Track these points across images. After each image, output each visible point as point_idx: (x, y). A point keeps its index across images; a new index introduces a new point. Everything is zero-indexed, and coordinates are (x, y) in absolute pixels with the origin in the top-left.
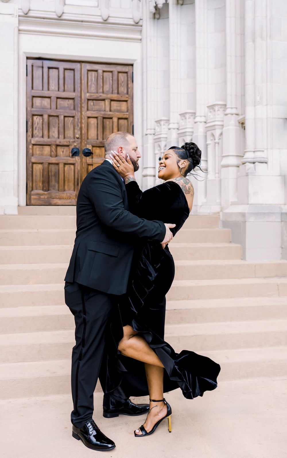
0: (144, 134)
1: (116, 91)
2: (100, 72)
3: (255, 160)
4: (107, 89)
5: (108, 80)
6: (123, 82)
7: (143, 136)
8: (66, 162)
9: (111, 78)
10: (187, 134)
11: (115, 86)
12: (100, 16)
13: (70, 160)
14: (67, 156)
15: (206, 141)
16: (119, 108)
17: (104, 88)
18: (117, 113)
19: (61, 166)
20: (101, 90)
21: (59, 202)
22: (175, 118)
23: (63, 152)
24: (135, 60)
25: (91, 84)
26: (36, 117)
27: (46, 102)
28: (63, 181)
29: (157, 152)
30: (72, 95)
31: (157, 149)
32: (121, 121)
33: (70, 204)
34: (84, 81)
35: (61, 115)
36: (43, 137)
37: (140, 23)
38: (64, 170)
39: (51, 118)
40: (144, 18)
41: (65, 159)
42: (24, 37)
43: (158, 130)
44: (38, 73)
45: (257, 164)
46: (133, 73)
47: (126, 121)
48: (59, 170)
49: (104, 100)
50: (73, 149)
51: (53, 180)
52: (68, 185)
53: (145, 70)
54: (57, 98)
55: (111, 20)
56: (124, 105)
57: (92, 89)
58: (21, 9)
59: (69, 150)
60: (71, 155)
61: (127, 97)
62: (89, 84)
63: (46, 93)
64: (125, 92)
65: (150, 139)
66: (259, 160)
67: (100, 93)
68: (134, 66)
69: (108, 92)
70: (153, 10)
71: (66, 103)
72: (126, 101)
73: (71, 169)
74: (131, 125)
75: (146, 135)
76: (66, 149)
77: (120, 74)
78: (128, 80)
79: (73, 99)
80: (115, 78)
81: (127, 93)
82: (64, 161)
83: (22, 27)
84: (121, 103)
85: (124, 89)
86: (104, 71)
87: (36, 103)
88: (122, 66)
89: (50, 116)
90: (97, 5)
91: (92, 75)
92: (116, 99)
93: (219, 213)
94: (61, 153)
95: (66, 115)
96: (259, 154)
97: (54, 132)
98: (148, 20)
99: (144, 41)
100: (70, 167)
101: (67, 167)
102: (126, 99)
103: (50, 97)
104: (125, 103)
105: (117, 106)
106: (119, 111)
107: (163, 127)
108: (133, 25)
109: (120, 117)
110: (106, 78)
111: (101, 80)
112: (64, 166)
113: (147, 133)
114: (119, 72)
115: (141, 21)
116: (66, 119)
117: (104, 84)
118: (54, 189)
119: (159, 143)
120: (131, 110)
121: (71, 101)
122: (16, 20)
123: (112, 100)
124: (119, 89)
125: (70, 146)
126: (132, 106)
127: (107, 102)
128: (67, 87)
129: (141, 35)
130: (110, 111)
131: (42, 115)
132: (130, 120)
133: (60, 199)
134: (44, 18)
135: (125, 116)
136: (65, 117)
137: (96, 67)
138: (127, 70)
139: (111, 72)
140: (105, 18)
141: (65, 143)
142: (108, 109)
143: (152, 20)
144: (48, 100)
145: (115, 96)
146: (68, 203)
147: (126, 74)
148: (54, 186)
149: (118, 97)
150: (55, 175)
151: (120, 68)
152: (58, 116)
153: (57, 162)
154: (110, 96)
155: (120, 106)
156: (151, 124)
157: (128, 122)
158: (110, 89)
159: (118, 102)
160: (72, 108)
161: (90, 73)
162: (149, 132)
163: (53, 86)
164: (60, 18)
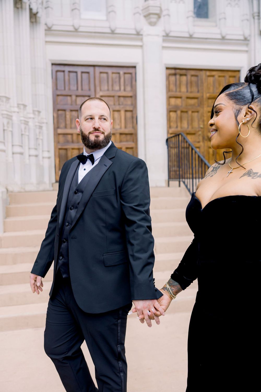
2: (217, 77)
5: (222, 83)
9: (224, 82)
12: (220, 34)
17: (219, 89)
20: (217, 91)
24: (242, 67)
26: (172, 112)
27: (179, 101)
30: (197, 95)
34: (205, 85)
35: (189, 110)
36: (177, 127)
37: (248, 39)
39: (183, 114)
44: (172, 79)
54: (187, 98)
55: (227, 37)
57: (211, 90)
58: (164, 31)
62: (209, 86)
63: (178, 94)
67: (217, 93)
68: (240, 71)
71: (192, 102)
76: (194, 136)
79: (198, 98)
80: (227, 81)
83: (165, 45)
86: (219, 77)
87: (171, 102)
88: (232, 72)
91: (210, 80)
95: (193, 110)
97: (185, 125)
103: (181, 98)
108: (242, 40)
110: (220, 82)
111: (217, 83)
114: (229, 77)
115: (250, 37)
117: (219, 86)
121: (196, 100)
122: (160, 39)
128: (193, 89)
129: (248, 47)
131: (176, 111)
136: (192, 112)
137: (214, 73)
138: (235, 75)
139: (225, 77)
140: (224, 36)
141: (193, 132)
151: (230, 74)
152: (187, 112)
160: (197, 105)
161: (209, 78)
163: (184, 89)
164: (191, 37)
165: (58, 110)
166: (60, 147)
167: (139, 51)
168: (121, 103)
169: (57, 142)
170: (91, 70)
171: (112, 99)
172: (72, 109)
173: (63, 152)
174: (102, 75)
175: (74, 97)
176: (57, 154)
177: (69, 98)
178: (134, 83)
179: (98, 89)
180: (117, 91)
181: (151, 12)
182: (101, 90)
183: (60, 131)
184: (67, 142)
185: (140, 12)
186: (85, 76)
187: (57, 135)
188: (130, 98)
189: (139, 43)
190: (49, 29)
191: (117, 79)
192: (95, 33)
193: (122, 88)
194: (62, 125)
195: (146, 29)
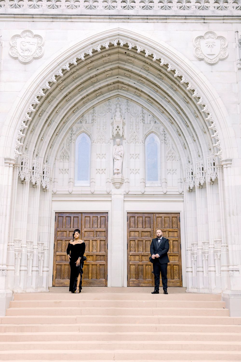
0: (186, 250)
1: (171, 227)
2: (163, 217)
3: (233, 270)
4: (167, 226)
5: (167, 221)
6: (175, 222)
7: (186, 251)
8: (147, 264)
9: (169, 220)
10: (206, 253)
11: (171, 224)
12: (163, 191)
13: (149, 263)
14: (147, 261)
15: (214, 257)
16: (173, 235)
17: (165, 225)
18: (172, 238)
19: (144, 266)
20: (164, 227)
21: (144, 285)
22: (200, 243)
23: (145, 259)
24: (181, 211)
25: (159, 224)
26: (132, 241)
27: (137, 234)
28: (145, 274)
29: (193, 260)
30: (149, 229)
31: (193, 258)
32: (174, 242)
33: (149, 286)
34: (155, 223)
35: (144, 240)
36: (135, 251)
37: (183, 194)
38: (146, 268)
39: (139, 242)
40: (184, 192)
41: (146, 263)
42: (126, 203)
43: (193, 249)
44: (132, 219)
45: (234, 271)
46: (180, 217)
47: (177, 242)
48: (143, 268)
49: (165, 232)
50: (150, 257)
51: (140, 273)
52: (148, 276)
53: (185, 217)
54: (142, 232)
55: (168, 193)
56: (176, 234)
57: (159, 226)
58: (125, 191)
59: (148, 258)
60: (149, 260)
61: (177, 230)
62: (158, 224)
64: (176, 227)
65: (189, 252)
66: (235, 270)
67: (164, 228)
68: (180, 213)
69: (167, 227)
70: (188, 189)
71: (146, 234)
72: (177, 232)
73: (149, 268)
74: (179, 243)
75: (187, 250)
76: (147, 257)
77: (173, 218)
78: (177, 221)
79: (150, 232)
80: (171, 220)
81: (177, 228)
82: (146, 264)
83: (125, 199)
84: (174, 232)
85: (176, 226)
86: (165, 217)
87: (131, 234)
88: (174, 214)
89: (138, 241)
90: (161, 186)
91: (159, 219)
92: (171, 231)
93: (221, 293)
94: (144, 259)
95: (146, 240)
96: (235, 267)
97: (141, 249)
98: (186, 193)
99: (185, 202)
100: (149, 266)
101: (147, 267)
102: (177, 231)
103: (138, 231)
104: (176, 232)
105: (172, 234)
106: (173, 237)
107: (195, 247)
108: (179, 195)
109: (174, 240)
110: (166, 220)
111: (164, 222)
112: (146, 266)
113: (187, 249)
114: (172, 217)
115: (183, 192)
116: (146, 242)
117: (165, 223)
118: (141, 278)
119: (194, 255)
120: (179, 236)
121: (149, 233)
122: (123, 196)
123: (169, 232)
124: (173, 226)
125: (149, 256)
126: (180, 234)
127: (167, 233)
128: (147, 226)
129: (183, 199)
130: (169, 237)
131: (135, 241)
132: (179, 242)
133: (144, 283)
134: (135, 195)
135: (176, 239)
136: (146, 241)
137: (161, 215)
138: (177, 216)
139: (169, 217)
140: (165, 192)
141: (146, 255)
142: (167, 236)
143: (188, 193)
144: (138, 233)
145: (171, 229)
146: (148, 285)
147: (176, 218)
148: (141, 276)
149: (172, 230)
150: (141, 271)
151: (173, 215)
152: (142, 241)
153: (142, 264)
154: (168, 229)
155: (174, 234)
156: (189, 245)
157: (178, 242)
158: (168, 226)
159: (173, 232)
160: (149, 236)
161: (158, 218)
162: (188, 249)
163: (140, 225)
164: (143, 194)
165: (58, 240)
166: (57, 264)
167: (109, 203)
168: (98, 236)
169: (55, 260)
170: (79, 215)
171: (92, 233)
172: (66, 240)
173: (59, 267)
174: (86, 218)
175: (68, 232)
176: (55, 268)
177: (65, 233)
178: (106, 223)
179: (83, 227)
180: (96, 228)
181: (115, 181)
182: (85, 227)
183: (58, 253)
184: (62, 260)
185: (110, 181)
186: (75, 219)
187: (55, 255)
188: (104, 232)
189: (110, 199)
190: (54, 194)
191: (96, 221)
192: (82, 194)
193: (99, 226)
194: (60, 250)
195: (114, 191)
